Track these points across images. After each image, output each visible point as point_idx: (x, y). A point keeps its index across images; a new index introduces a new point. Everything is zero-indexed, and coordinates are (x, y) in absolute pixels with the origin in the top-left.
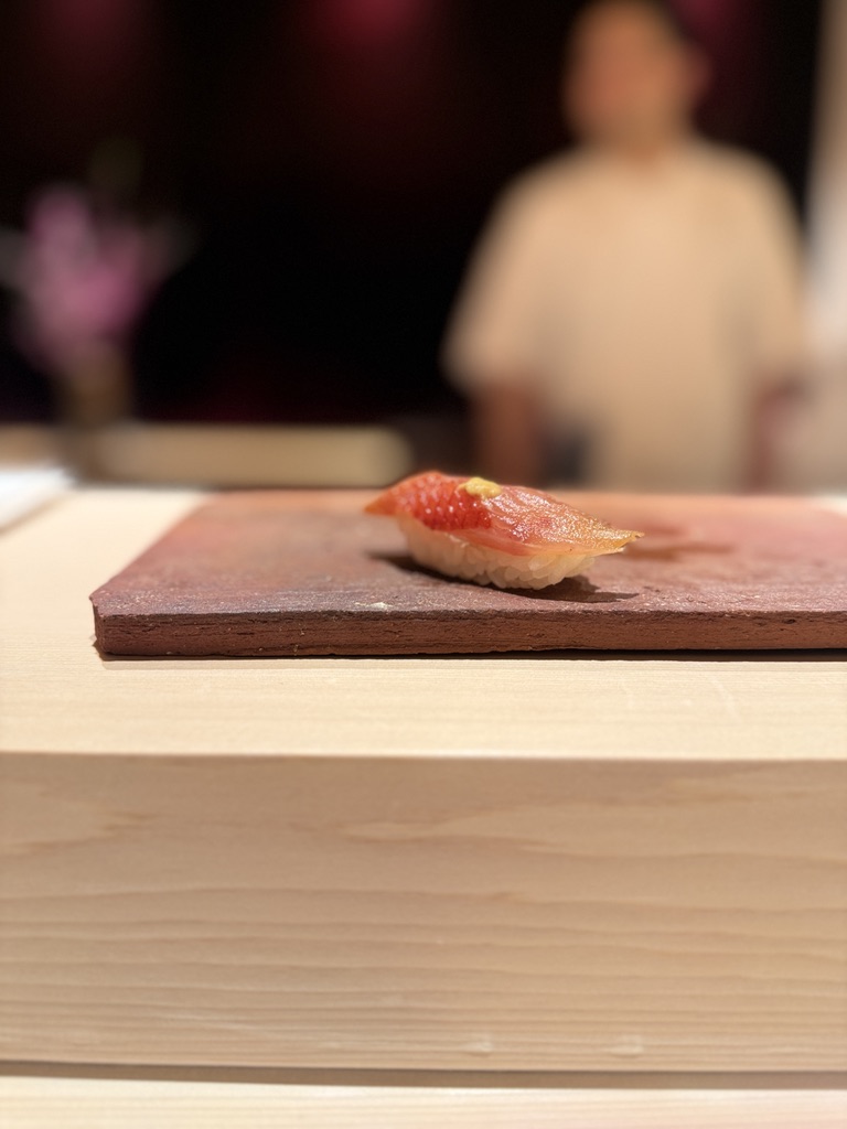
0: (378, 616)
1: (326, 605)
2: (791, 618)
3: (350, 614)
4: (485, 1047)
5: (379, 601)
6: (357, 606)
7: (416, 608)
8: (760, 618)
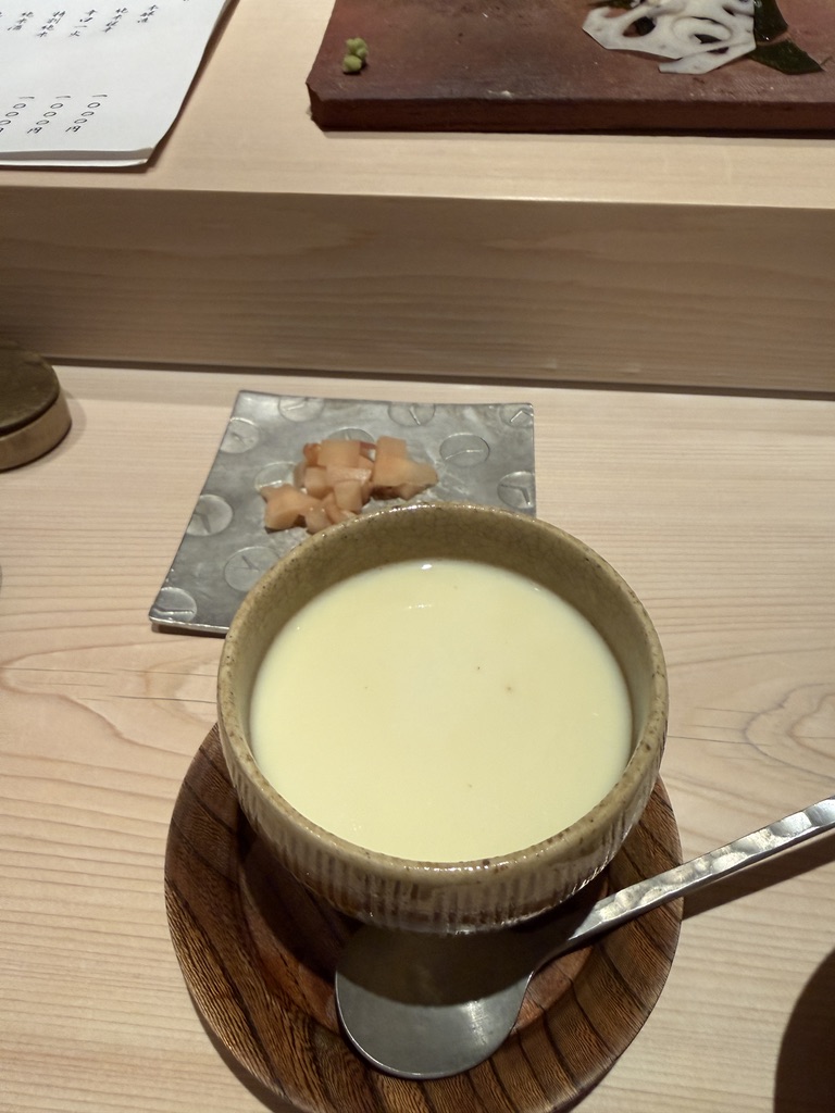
0: (504, 102)
1: (468, 92)
2: (788, 107)
3: (486, 100)
4: (553, 366)
5: (504, 89)
6: (490, 93)
7: (531, 97)
8: (767, 107)
